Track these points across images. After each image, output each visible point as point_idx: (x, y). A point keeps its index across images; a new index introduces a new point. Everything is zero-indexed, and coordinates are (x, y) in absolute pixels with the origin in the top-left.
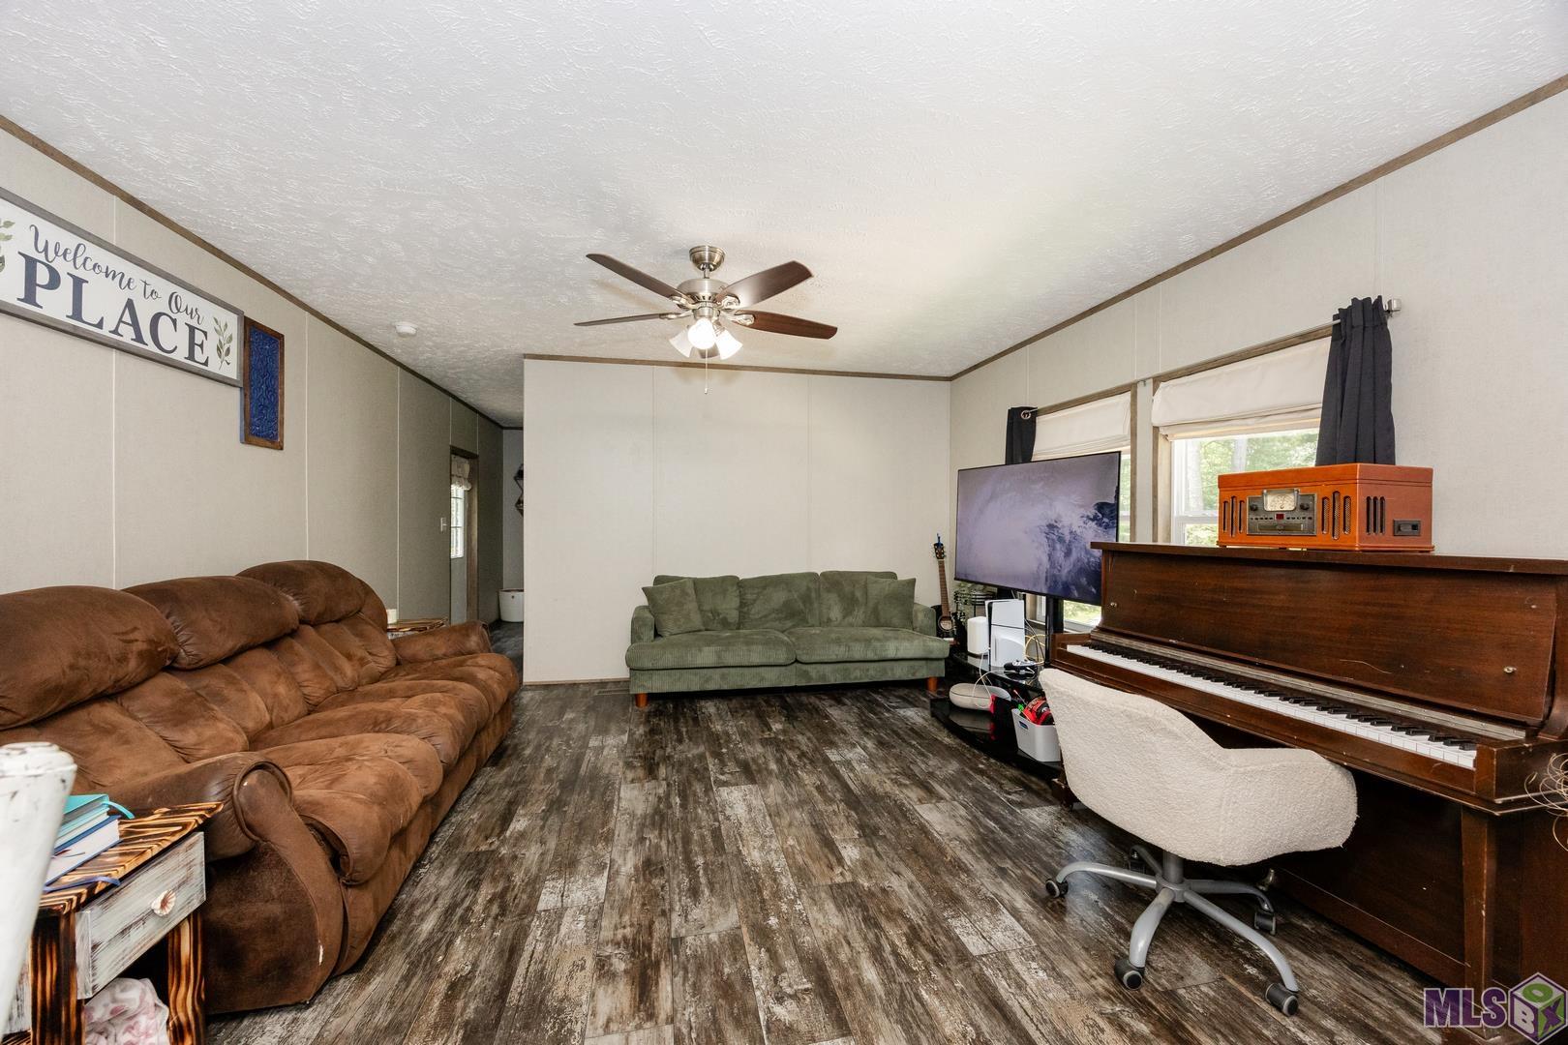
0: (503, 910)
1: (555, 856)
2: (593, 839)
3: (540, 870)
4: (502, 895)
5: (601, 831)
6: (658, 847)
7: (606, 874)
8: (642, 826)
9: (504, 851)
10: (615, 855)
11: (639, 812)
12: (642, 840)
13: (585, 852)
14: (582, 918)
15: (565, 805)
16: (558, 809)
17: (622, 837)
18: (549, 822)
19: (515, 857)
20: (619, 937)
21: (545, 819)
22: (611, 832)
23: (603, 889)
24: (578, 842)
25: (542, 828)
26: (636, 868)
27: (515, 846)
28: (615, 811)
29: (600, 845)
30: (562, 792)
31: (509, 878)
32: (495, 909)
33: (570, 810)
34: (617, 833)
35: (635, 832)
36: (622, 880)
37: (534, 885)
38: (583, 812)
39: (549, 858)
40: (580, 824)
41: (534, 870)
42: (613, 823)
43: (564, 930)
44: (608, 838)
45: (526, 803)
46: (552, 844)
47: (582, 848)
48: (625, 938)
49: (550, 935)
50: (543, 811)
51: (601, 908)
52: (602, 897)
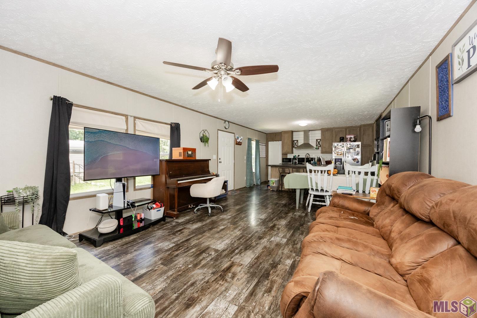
0: (294, 241)
1: (281, 248)
2: (269, 248)
3: (285, 246)
4: (294, 244)
5: (265, 250)
6: (255, 241)
7: (270, 240)
8: (253, 247)
9: (294, 255)
10: (266, 243)
11: (251, 251)
12: (257, 244)
13: (273, 246)
14: (279, 235)
15: (271, 264)
16: (274, 263)
17: (261, 246)
18: (279, 259)
19: (291, 251)
20: (274, 231)
21: (280, 261)
22: (263, 249)
23: (273, 238)
24: (273, 249)
25: (281, 258)
26: (263, 239)
27: (291, 255)
28: (257, 255)
29: (268, 246)
30: (270, 271)
31: (293, 247)
32: (296, 242)
33: (270, 261)
34: (262, 248)
35: (257, 246)
36: (268, 238)
37: (287, 244)
38: (267, 258)
39: (282, 248)
40: (270, 255)
41: (286, 247)
42: (261, 251)
43: (283, 235)
44: (265, 247)
45: (285, 272)
46: (280, 252)
47: (273, 248)
48: (273, 231)
49: (285, 235)
50: (280, 265)
51: (275, 236)
52: (274, 237)
